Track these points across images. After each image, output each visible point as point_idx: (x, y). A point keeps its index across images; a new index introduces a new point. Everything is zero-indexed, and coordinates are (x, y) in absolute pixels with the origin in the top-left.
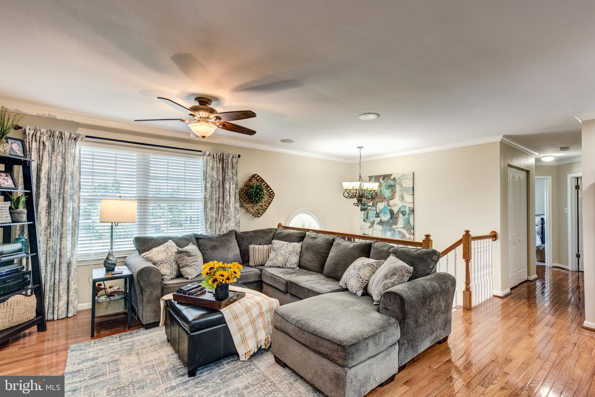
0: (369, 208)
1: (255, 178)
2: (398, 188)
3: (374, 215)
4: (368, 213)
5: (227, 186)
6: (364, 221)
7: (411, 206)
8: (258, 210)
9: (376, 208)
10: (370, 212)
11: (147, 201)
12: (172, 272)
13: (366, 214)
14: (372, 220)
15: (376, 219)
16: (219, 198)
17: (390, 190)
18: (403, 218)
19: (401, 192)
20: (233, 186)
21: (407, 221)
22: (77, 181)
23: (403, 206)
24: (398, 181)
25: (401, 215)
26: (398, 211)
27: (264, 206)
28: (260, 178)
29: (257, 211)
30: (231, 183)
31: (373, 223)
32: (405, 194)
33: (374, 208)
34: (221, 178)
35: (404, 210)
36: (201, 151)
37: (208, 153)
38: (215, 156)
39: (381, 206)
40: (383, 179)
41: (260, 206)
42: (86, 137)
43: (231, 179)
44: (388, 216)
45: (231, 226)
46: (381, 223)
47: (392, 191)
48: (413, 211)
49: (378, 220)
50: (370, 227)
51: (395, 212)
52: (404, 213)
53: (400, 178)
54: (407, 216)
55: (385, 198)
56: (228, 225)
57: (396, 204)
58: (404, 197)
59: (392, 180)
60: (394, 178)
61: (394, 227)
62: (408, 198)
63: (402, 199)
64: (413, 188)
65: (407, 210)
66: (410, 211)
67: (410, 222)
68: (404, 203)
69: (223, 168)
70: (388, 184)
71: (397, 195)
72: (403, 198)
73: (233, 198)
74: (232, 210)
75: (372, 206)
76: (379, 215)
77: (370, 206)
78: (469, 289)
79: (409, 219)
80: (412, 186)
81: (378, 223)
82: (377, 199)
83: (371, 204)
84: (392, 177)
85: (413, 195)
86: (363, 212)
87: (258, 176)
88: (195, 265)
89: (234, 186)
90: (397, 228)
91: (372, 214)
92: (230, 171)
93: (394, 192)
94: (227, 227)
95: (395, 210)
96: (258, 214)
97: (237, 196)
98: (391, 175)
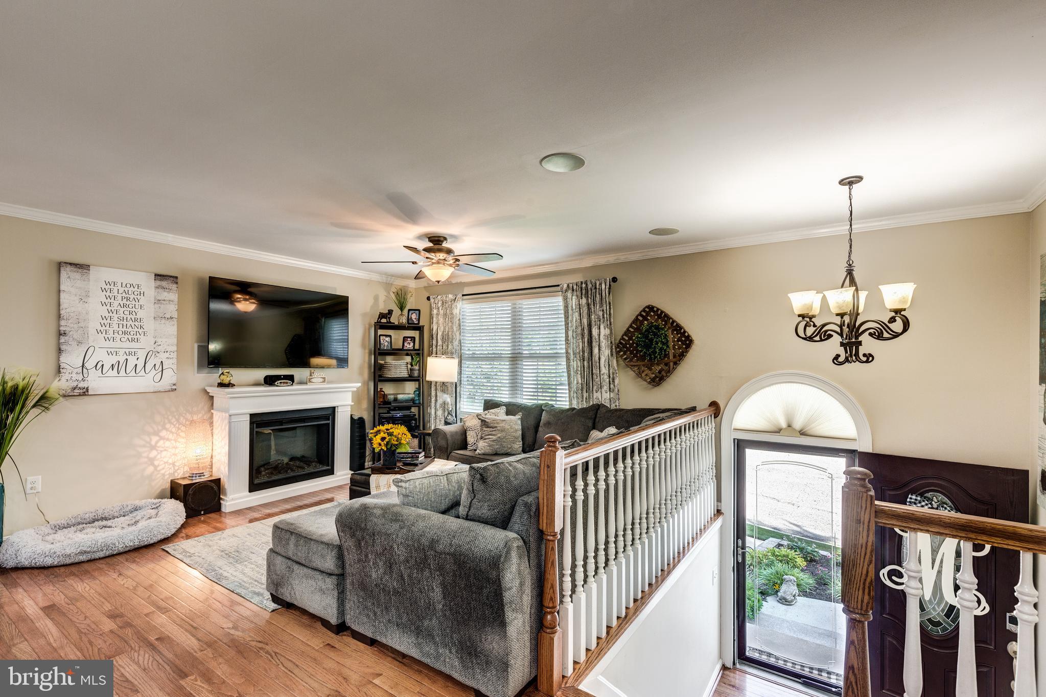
1: (654, 312)
5: (595, 332)
8: (660, 372)
11: (518, 359)
12: (475, 442)
16: (583, 352)
20: (605, 332)
22: (458, 340)
27: (672, 364)
28: (662, 312)
29: (658, 374)
30: (602, 327)
34: (585, 321)
36: (558, 286)
37: (565, 286)
38: (575, 287)
41: (666, 364)
42: (463, 295)
43: (602, 321)
45: (603, 397)
56: (599, 394)
69: (588, 305)
73: (606, 352)
74: (604, 370)
87: (658, 309)
88: (490, 438)
89: (608, 331)
92: (598, 308)
94: (598, 399)
96: (657, 381)
97: (614, 347)
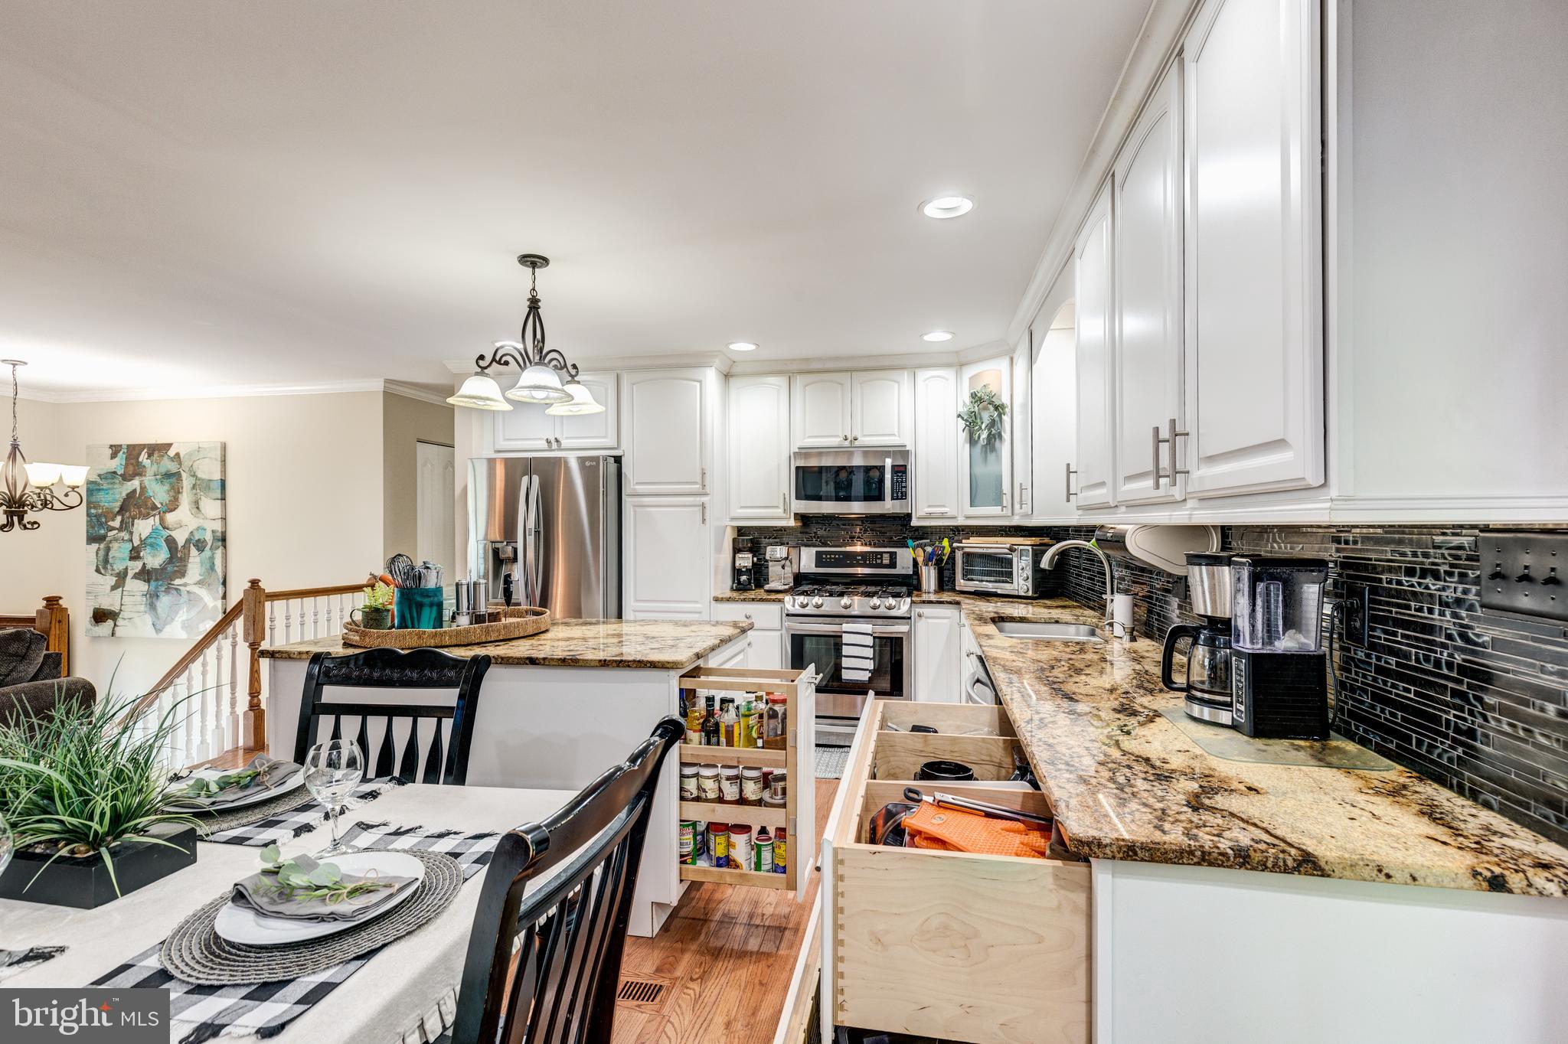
0: (110, 534)
2: (187, 482)
3: (127, 554)
4: (108, 549)
6: (98, 571)
7: (218, 526)
9: (131, 533)
10: (115, 546)
13: (102, 553)
14: (119, 567)
15: (131, 564)
17: (167, 487)
18: (198, 559)
19: (194, 491)
21: (208, 566)
23: (198, 529)
24: (186, 464)
25: (193, 551)
26: (188, 541)
31: (122, 577)
32: (203, 498)
33: (125, 535)
35: (201, 537)
39: (143, 527)
40: (150, 456)
44: (163, 554)
46: (145, 575)
47: (173, 488)
48: (224, 540)
49: (137, 566)
50: (114, 588)
51: (181, 542)
52: (200, 546)
53: (190, 454)
54: (207, 553)
55: (155, 507)
57: (184, 522)
58: (202, 504)
59: (172, 459)
60: (178, 455)
61: (177, 582)
62: (211, 507)
63: (196, 510)
64: (223, 484)
65: (209, 537)
66: (215, 539)
67: (216, 567)
68: (202, 521)
70: (163, 470)
71: (185, 499)
72: (198, 508)
75: (120, 529)
76: (138, 552)
77: (113, 529)
78: (259, 706)
79: (212, 559)
80: (217, 476)
81: (136, 576)
82: (134, 511)
83: (116, 523)
84: (172, 453)
85: (223, 499)
86: (95, 546)
90: (185, 585)
91: (120, 552)
93: (176, 492)
95: (181, 538)
98: (170, 445)
